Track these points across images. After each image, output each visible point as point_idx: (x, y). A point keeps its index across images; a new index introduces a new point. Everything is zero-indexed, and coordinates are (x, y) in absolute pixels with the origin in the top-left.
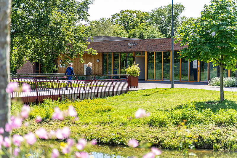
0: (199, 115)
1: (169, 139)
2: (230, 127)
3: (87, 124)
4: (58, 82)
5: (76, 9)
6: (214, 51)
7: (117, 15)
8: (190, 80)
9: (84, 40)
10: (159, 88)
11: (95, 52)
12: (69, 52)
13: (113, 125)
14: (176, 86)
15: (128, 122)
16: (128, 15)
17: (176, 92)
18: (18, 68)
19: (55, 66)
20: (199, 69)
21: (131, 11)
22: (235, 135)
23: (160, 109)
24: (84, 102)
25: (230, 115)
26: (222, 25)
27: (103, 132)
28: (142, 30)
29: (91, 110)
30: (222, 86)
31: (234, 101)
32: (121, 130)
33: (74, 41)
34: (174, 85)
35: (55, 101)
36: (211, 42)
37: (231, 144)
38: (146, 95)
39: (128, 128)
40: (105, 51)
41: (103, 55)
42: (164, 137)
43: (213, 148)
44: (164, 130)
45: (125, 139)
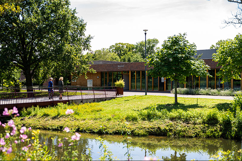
0: (159, 113)
1: (138, 129)
2: (178, 121)
3: (85, 120)
4: (67, 91)
5: (82, 42)
6: (171, 71)
7: (113, 46)
8: (159, 90)
9: (87, 63)
10: (137, 96)
11: (94, 71)
12: (77, 72)
13: (102, 120)
14: (148, 94)
15: (112, 118)
16: (121, 46)
17: (148, 98)
18: (43, 82)
19: (68, 81)
20: (165, 83)
21: (122, 43)
22: (182, 127)
23: (135, 109)
24: (85, 105)
25: (179, 113)
26: (175, 53)
27: (95, 125)
28: (129, 56)
29: (88, 110)
30: (176, 93)
31: (184, 104)
32: (106, 124)
33: (80, 64)
34: (147, 93)
35: (65, 105)
36: (169, 65)
37: (179, 132)
38: (127, 100)
39: (111, 122)
40: (103, 71)
41: (102, 73)
42: (135, 128)
43: (167, 135)
44: (135, 123)
45: (109, 130)
